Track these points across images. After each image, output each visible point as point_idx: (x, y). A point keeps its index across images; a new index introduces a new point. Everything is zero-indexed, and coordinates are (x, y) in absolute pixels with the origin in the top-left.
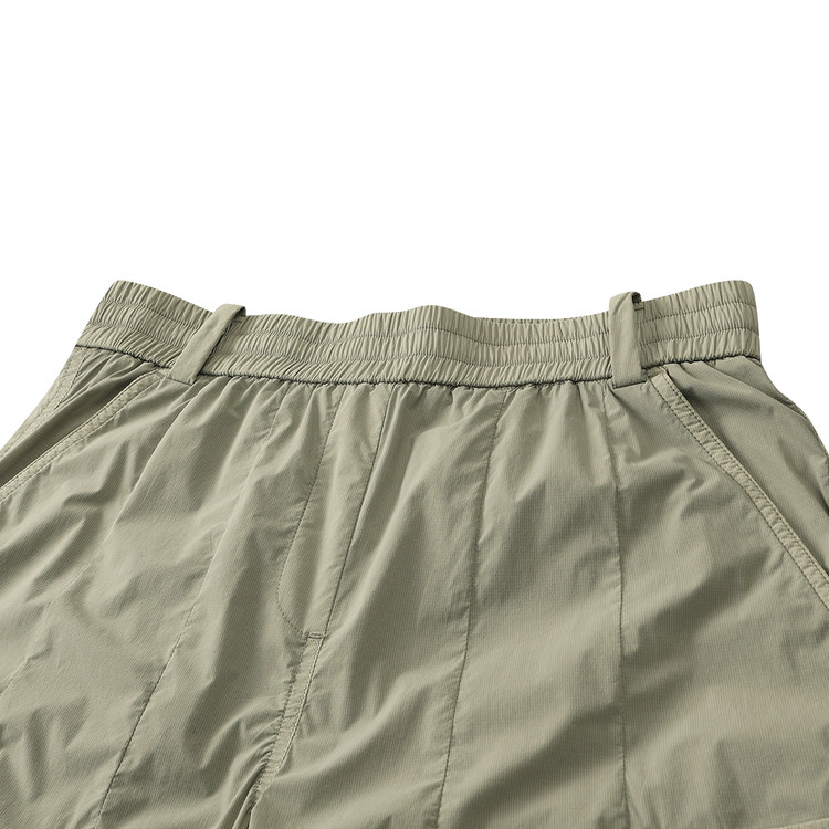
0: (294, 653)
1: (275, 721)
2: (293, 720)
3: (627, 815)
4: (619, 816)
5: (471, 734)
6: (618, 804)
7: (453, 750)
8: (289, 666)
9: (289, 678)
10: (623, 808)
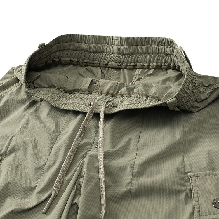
0: (96, 129)
1: (91, 145)
2: (96, 145)
3: (184, 167)
4: (182, 168)
5: (143, 148)
6: (182, 165)
7: (138, 151)
8: (95, 132)
9: (95, 135)
10: (183, 166)
